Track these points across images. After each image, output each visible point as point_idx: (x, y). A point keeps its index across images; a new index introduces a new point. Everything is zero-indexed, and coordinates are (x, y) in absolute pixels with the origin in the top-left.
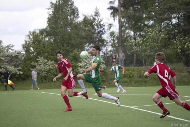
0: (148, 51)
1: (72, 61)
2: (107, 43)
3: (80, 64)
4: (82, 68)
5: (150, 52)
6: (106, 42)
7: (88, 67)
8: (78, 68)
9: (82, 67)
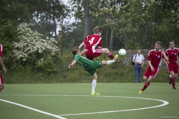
0: (129, 27)
1: (3, 38)
2: (68, 11)
3: (17, 45)
4: (21, 51)
5: (131, 28)
6: (66, 10)
7: (29, 50)
8: (14, 51)
9: (20, 49)
